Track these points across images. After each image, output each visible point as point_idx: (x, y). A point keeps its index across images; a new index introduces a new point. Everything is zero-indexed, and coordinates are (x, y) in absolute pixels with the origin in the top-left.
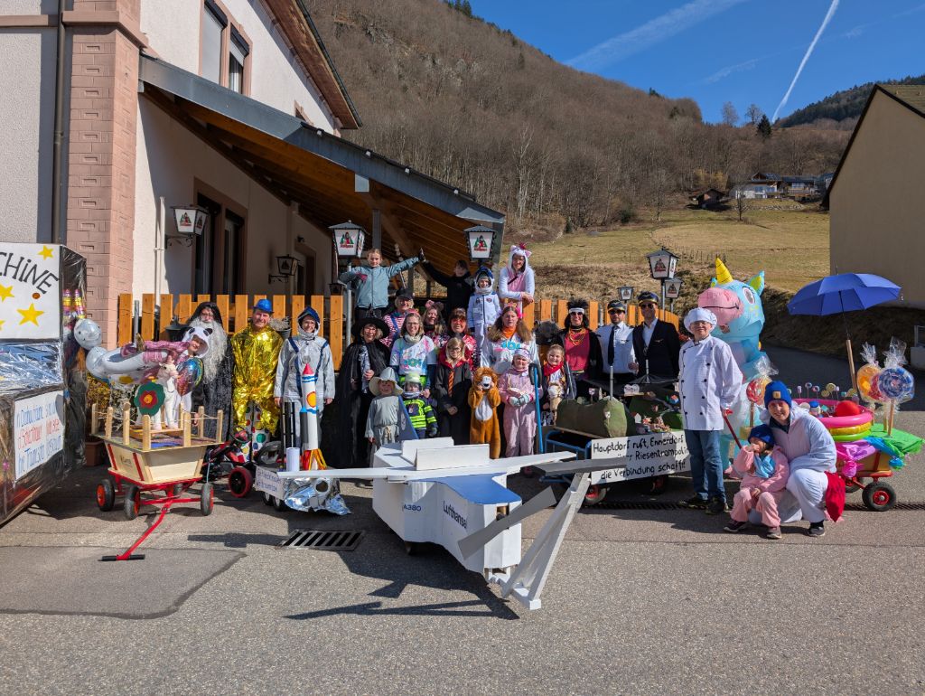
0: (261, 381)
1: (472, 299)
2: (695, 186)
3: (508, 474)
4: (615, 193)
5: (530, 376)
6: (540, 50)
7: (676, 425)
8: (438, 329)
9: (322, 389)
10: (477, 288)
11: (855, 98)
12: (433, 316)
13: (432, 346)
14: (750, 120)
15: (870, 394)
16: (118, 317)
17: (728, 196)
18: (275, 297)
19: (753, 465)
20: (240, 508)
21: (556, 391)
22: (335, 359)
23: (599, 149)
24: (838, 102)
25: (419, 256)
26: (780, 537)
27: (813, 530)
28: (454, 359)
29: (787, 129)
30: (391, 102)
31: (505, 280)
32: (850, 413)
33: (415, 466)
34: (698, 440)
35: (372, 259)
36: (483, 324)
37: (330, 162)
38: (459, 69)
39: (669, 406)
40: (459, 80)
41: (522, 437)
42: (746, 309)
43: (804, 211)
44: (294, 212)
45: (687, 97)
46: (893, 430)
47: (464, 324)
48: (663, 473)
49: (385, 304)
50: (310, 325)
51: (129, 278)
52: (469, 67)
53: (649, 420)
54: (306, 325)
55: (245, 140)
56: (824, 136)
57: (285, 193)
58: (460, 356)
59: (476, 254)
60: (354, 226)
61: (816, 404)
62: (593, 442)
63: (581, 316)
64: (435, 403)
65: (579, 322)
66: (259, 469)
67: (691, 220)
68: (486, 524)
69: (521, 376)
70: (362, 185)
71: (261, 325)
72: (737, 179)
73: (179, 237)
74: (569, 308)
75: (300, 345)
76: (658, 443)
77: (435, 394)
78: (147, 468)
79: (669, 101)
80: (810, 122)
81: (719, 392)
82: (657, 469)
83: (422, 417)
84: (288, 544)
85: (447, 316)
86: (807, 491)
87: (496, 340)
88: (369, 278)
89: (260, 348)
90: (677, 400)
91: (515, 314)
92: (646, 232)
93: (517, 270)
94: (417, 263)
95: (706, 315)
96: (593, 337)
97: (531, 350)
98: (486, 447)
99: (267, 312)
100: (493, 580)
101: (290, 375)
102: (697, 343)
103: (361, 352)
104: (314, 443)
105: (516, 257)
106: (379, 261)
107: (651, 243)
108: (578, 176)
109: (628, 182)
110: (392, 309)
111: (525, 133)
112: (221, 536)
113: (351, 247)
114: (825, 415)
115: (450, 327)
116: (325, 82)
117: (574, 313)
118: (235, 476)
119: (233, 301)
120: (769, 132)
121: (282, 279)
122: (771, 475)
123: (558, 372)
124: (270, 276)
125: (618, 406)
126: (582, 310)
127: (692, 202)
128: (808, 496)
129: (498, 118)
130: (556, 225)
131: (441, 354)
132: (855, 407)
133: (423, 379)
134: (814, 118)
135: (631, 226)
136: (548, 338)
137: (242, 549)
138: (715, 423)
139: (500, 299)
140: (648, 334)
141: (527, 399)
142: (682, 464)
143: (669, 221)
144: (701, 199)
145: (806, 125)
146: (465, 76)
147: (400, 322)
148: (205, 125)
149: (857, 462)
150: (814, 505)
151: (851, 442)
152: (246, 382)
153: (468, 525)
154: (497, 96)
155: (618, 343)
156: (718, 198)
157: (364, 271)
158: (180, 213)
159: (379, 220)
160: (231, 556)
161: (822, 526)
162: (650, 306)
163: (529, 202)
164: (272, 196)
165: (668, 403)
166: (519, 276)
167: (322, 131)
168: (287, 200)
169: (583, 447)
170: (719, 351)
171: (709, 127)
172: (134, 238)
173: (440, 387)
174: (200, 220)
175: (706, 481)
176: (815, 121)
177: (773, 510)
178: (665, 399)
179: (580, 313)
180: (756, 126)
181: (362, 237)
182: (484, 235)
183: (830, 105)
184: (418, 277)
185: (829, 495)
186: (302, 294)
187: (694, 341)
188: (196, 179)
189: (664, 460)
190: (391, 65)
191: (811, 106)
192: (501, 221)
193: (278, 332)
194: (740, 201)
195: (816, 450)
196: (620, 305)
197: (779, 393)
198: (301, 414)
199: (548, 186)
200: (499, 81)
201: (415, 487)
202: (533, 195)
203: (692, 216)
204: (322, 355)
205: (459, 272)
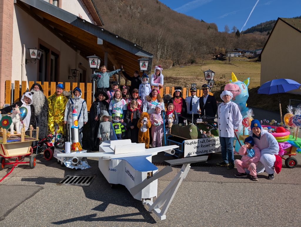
0: (59, 115)
1: (140, 86)
2: (215, 52)
3: (152, 155)
4: (189, 53)
5: (161, 114)
6: (166, 5)
7: (216, 134)
8: (127, 96)
9: (83, 118)
10: (142, 81)
11: (267, 25)
12: (126, 91)
13: (125, 103)
14: (233, 31)
15: (288, 124)
16: (5, 89)
17: (225, 56)
18: (66, 83)
19: (246, 152)
20: (47, 165)
21: (171, 120)
22: (88, 107)
23: (184, 39)
24: (261, 26)
25: (121, 68)
26: (258, 180)
27: (270, 177)
28: (133, 108)
29: (245, 34)
30: (116, 21)
31: (153, 79)
32: (282, 131)
33: (115, 152)
34: (225, 141)
35: (103, 70)
36: (144, 95)
37: (88, 33)
38: (139, 10)
39: (213, 127)
40: (139, 14)
41: (158, 137)
42: (242, 91)
43: (249, 61)
44: (78, 54)
45: (214, 23)
46: (297, 138)
47: (137, 95)
48: (211, 152)
49: (108, 86)
50: (78, 94)
51: (10, 75)
52: (142, 10)
53: (205, 132)
54: (76, 94)
55: (58, 25)
56: (257, 37)
57: (75, 47)
58: (136, 107)
59: (142, 69)
60: (96, 57)
61: (270, 128)
62: (185, 141)
63: (179, 93)
64: (126, 125)
65: (179, 95)
66: (55, 150)
67: (214, 63)
68: (143, 180)
69: (158, 115)
70: (100, 42)
71: (59, 93)
72: (229, 50)
73: (31, 60)
74: (175, 90)
75: (74, 101)
76: (209, 141)
77: (126, 121)
78: (6, 150)
79: (207, 24)
80: (252, 32)
81: (234, 123)
82: (208, 151)
83: (120, 129)
84: (62, 182)
85: (131, 91)
86: (268, 162)
87: (150, 101)
88: (102, 77)
89: (59, 102)
90: (216, 125)
91: (156, 92)
92: (199, 67)
93: (157, 75)
94: (120, 71)
95: (229, 93)
96: (183, 101)
97: (162, 105)
98: (144, 144)
99: (62, 89)
100: (145, 203)
101: (70, 113)
102: (225, 104)
103: (97, 105)
104: (77, 140)
105: (157, 70)
106: (105, 70)
107: (201, 70)
108: (177, 47)
109: (193, 50)
110: (110, 89)
111: (160, 33)
112: (36, 179)
113: (95, 64)
114: (273, 132)
115: (132, 96)
116: (90, 8)
117: (177, 91)
118: (47, 152)
119: (50, 84)
120: (239, 35)
121: (73, 78)
122: (253, 156)
123: (172, 114)
124: (69, 77)
125: (194, 127)
126: (180, 90)
127: (214, 57)
128: (268, 164)
129: (151, 27)
130: (170, 63)
131: (128, 106)
132: (284, 129)
133: (121, 115)
134: (253, 31)
135: (194, 65)
136: (168, 101)
137: (42, 185)
138: (231, 134)
139: (151, 86)
140: (205, 100)
141: (160, 124)
142: (218, 149)
143: (206, 63)
144: (217, 56)
145: (251, 33)
146: (141, 13)
147: (113, 94)
148: (42, 18)
149: (284, 150)
150: (270, 168)
151: (282, 142)
152: (53, 115)
153: (135, 180)
154: (151, 20)
155: (194, 103)
156: (222, 56)
157: (100, 74)
158: (31, 51)
159: (107, 56)
160: (37, 188)
161: (273, 175)
162: (206, 89)
163: (161, 56)
164: (70, 47)
165: (213, 126)
166: (158, 78)
167: (85, 20)
168: (76, 49)
169: (181, 142)
170: (234, 107)
171: (220, 33)
172: (12, 59)
173: (127, 118)
174: (39, 53)
175: (227, 156)
176: (254, 32)
177: (255, 169)
178: (211, 124)
179: (179, 92)
180: (235, 33)
181: (99, 61)
182: (145, 61)
183: (258, 27)
184: (122, 78)
185: (276, 164)
186: (76, 82)
187: (224, 103)
188: (39, 39)
189: (211, 147)
190: (116, 8)
191: (253, 27)
192: (152, 57)
193: (66, 96)
194: (229, 57)
195: (271, 146)
196: (194, 89)
197: (257, 124)
198: (72, 129)
199: (167, 50)
200: (152, 15)
201: (114, 161)
202: (162, 53)
203: (213, 62)
204: (83, 105)
205: (136, 75)
